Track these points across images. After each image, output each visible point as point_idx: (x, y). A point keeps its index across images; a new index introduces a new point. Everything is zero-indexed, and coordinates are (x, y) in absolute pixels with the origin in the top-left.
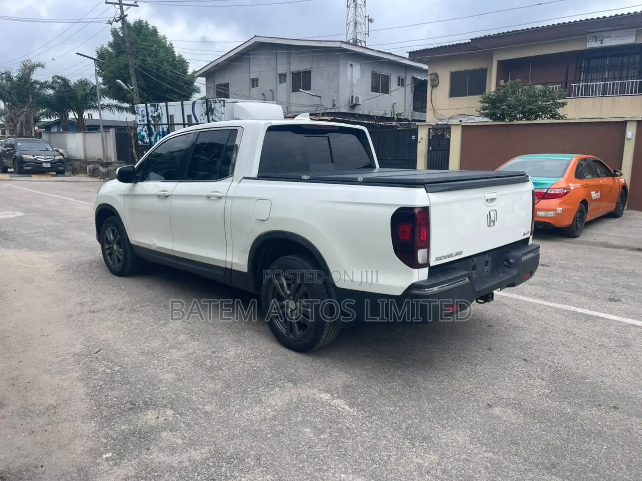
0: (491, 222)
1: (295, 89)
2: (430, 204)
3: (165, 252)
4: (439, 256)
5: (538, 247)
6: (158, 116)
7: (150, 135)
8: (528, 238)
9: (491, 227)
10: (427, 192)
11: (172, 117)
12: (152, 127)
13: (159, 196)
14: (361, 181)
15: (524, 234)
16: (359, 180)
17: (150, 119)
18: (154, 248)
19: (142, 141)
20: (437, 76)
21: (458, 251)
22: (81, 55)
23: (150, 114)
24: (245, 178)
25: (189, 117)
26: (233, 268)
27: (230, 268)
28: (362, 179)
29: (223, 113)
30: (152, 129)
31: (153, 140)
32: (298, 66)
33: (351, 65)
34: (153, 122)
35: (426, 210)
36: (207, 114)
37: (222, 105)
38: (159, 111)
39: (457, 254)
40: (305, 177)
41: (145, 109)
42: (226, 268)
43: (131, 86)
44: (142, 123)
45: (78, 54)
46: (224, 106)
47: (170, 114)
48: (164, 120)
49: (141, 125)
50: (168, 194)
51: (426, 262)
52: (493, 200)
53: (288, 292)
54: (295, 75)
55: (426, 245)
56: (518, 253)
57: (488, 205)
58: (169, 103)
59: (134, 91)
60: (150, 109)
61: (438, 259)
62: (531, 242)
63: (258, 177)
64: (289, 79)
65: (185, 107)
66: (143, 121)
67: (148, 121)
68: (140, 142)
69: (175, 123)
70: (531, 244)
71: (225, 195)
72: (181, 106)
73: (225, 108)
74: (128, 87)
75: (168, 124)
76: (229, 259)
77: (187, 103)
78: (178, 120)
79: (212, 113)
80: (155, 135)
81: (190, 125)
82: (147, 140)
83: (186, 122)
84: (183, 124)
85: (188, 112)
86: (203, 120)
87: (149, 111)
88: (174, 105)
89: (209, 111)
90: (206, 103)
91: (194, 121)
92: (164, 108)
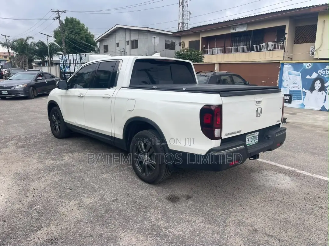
0: (258, 114)
1: (133, 48)
2: (222, 104)
3: (81, 127)
4: (228, 133)
5: (285, 129)
6: (66, 60)
7: (64, 67)
8: (280, 124)
9: (258, 117)
10: (221, 96)
11: (70, 60)
12: (65, 64)
13: (79, 97)
14: (185, 90)
15: (277, 122)
16: (183, 89)
17: (64, 61)
18: (75, 125)
19: (62, 70)
20: (184, 43)
21: (239, 130)
23: (64, 59)
24: (123, 87)
25: (75, 60)
26: (115, 137)
27: (114, 136)
28: (185, 89)
29: (85, 59)
31: (65, 69)
32: (134, 37)
33: (154, 38)
34: (65, 62)
35: (220, 107)
36: (80, 59)
38: (66, 58)
39: (238, 132)
40: (155, 87)
41: (62, 57)
42: (112, 136)
43: (63, 46)
46: (85, 56)
48: (68, 62)
49: (61, 63)
50: (83, 95)
51: (219, 136)
52: (260, 102)
53: (144, 150)
54: (133, 41)
55: (220, 127)
56: (273, 132)
57: (257, 105)
58: (69, 55)
59: (64, 48)
60: (64, 57)
61: (226, 135)
62: (281, 126)
63: (129, 87)
64: (130, 43)
65: (74, 56)
67: (63, 62)
68: (61, 70)
70: (282, 127)
71: (111, 97)
74: (61, 47)
76: (113, 132)
77: (75, 55)
78: (72, 62)
79: (82, 59)
80: (65, 67)
81: (76, 64)
82: (63, 70)
83: (74, 62)
84: (74, 63)
85: (75, 58)
86: (79, 62)
87: (63, 58)
88: (71, 55)
89: (81, 58)
90: (80, 55)
91: (77, 62)
92: (68, 57)
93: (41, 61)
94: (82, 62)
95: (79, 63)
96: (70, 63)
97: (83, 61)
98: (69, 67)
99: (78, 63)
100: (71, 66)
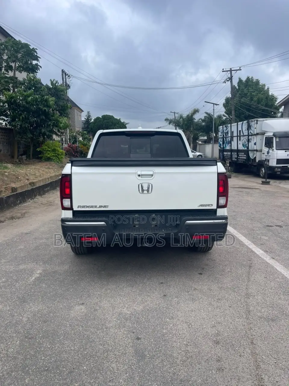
6: (227, 132)
7: (223, 143)
11: (233, 132)
17: (224, 134)
22: (207, 102)
25: (240, 131)
29: (255, 128)
30: (224, 140)
31: (224, 146)
34: (225, 136)
36: (248, 129)
37: (255, 123)
38: (228, 129)
41: (222, 129)
44: (221, 137)
45: (205, 102)
46: (257, 123)
47: (232, 131)
48: (229, 135)
49: (220, 138)
58: (232, 125)
59: (233, 119)
66: (221, 136)
67: (223, 135)
68: (219, 148)
69: (234, 136)
72: (236, 126)
73: (257, 125)
74: (229, 117)
75: (231, 137)
77: (240, 123)
78: (235, 134)
79: (250, 129)
80: (225, 143)
81: (240, 136)
82: (222, 146)
83: (239, 135)
84: (237, 136)
85: (240, 129)
86: (246, 133)
87: (224, 130)
88: (234, 125)
89: (249, 127)
90: (248, 122)
91: (242, 134)
92: (230, 127)
93: (206, 138)
94: (250, 134)
95: (246, 136)
96: (232, 137)
97: (252, 132)
98: (230, 142)
99: (243, 136)
100: (233, 140)
